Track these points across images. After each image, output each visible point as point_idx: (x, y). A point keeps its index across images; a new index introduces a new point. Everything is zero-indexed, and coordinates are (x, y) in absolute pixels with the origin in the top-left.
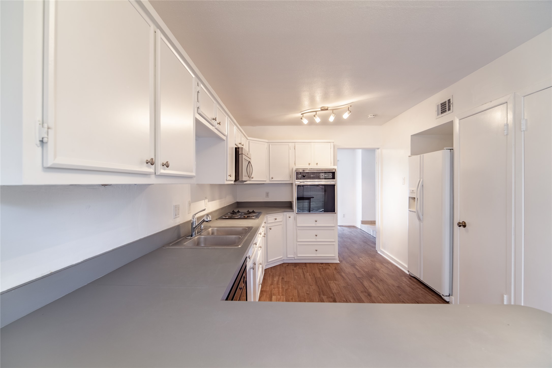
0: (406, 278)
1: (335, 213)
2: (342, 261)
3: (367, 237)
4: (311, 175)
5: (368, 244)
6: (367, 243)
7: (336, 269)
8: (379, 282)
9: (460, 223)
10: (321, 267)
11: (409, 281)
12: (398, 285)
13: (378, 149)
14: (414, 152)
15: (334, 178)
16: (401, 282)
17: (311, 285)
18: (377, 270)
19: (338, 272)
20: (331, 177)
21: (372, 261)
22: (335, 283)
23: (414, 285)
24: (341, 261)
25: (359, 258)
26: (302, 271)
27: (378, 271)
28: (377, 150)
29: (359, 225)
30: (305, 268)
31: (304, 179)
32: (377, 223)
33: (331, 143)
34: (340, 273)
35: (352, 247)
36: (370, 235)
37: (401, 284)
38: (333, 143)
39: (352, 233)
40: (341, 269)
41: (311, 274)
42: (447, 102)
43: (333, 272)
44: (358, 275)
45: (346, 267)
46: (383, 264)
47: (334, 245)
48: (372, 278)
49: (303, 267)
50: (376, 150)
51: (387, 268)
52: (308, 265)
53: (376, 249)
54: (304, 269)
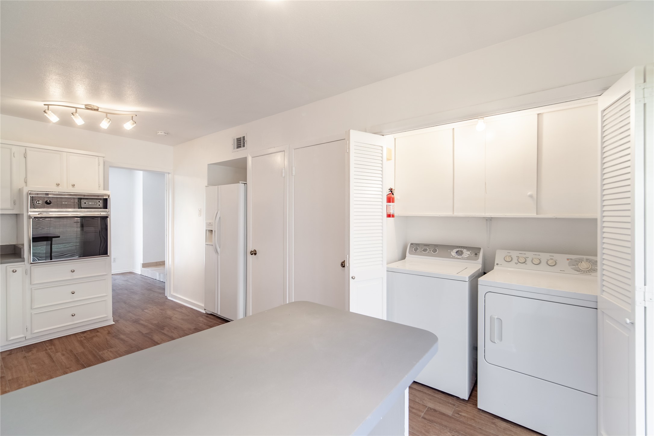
0: (203, 318)
1: (108, 256)
2: (118, 320)
3: (151, 283)
4: (62, 202)
5: (154, 291)
6: (152, 291)
7: (110, 333)
8: (173, 331)
9: (252, 251)
10: (82, 337)
11: (206, 320)
12: (195, 328)
13: (169, 173)
14: (211, 183)
15: (105, 206)
16: (198, 323)
17: (68, 368)
18: (169, 318)
19: (113, 337)
20: (101, 205)
21: (161, 310)
22: (111, 351)
23: (211, 322)
24: (116, 321)
25: (143, 311)
26: (46, 353)
27: (171, 319)
28: (167, 174)
29: (138, 270)
30: (50, 347)
31: (48, 208)
32: (167, 263)
33: (100, 158)
34: (117, 336)
35: (131, 299)
36: (155, 280)
37: (198, 325)
38: (102, 158)
39: (129, 282)
40: (118, 331)
41: (64, 353)
42: (242, 139)
43: (106, 339)
44: (145, 331)
45: (126, 327)
46: (176, 309)
47: (105, 300)
48: (163, 329)
49: (47, 346)
50: (165, 174)
51: (181, 312)
52: (57, 342)
53: (166, 295)
54: (49, 349)
